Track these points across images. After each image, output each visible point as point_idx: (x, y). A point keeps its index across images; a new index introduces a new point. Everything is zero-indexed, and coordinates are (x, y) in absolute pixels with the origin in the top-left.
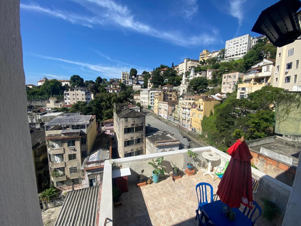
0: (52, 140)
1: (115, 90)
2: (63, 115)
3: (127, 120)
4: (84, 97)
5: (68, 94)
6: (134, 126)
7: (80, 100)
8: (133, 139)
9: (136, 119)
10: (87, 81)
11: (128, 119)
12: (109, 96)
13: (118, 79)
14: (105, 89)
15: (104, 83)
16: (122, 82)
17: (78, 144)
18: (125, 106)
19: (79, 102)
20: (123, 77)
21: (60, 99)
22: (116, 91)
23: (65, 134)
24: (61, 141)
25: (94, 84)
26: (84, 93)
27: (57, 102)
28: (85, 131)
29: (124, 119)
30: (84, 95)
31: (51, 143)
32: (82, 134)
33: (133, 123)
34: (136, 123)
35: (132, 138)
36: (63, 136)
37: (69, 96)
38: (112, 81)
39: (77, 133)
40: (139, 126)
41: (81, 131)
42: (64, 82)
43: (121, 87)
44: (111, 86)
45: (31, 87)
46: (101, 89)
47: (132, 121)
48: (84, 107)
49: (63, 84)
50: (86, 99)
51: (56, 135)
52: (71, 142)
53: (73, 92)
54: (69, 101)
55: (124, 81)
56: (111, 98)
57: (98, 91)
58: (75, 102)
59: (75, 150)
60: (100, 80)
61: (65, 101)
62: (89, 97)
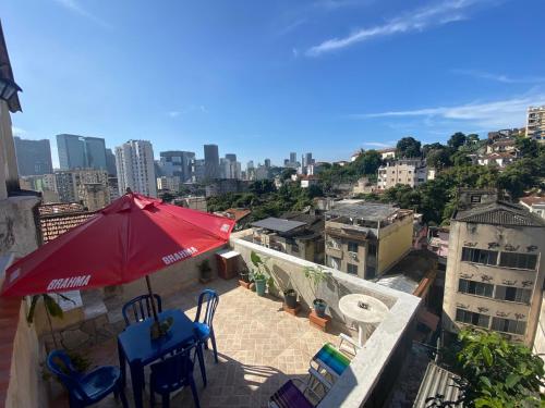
0: (331, 235)
1: (499, 158)
2: (362, 203)
3: (474, 230)
4: (412, 176)
5: (385, 172)
6: (500, 250)
7: (404, 182)
8: (492, 282)
9: (506, 233)
10: (427, 146)
11: (480, 227)
12: (471, 174)
13: (516, 130)
14: (469, 159)
15: (470, 144)
16: (526, 136)
17: (362, 251)
18: (485, 196)
19: (399, 186)
20: (531, 121)
21: (373, 181)
22: (500, 161)
23: (346, 231)
24: (341, 240)
25: (441, 150)
26: (412, 168)
27: (368, 185)
28: (376, 232)
29: (464, 225)
30: (413, 174)
31: (330, 239)
32: (370, 237)
33: (495, 240)
34: (506, 241)
35: (484, 278)
36: (343, 232)
37: (385, 176)
38: (495, 138)
39: (363, 233)
40: (519, 251)
41: (370, 232)
42: (386, 152)
43: (521, 149)
44: (489, 149)
45: (342, 164)
46: (457, 159)
47: (492, 234)
48: (405, 195)
49: (384, 156)
50: (415, 179)
51: (336, 229)
52: (353, 246)
53: (392, 168)
54: (385, 183)
55: (533, 132)
56: (476, 177)
57: (449, 164)
58: (394, 184)
59: (356, 259)
60: (459, 139)
61: (379, 184)
62: (422, 176)
